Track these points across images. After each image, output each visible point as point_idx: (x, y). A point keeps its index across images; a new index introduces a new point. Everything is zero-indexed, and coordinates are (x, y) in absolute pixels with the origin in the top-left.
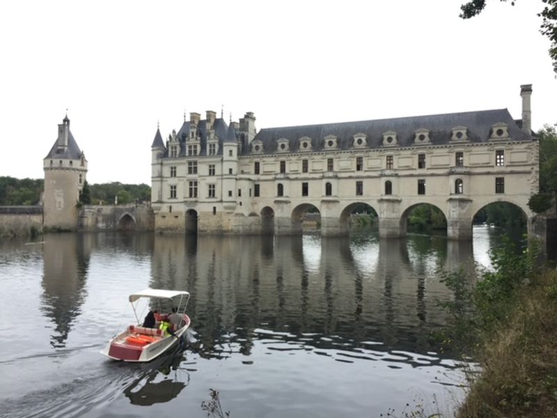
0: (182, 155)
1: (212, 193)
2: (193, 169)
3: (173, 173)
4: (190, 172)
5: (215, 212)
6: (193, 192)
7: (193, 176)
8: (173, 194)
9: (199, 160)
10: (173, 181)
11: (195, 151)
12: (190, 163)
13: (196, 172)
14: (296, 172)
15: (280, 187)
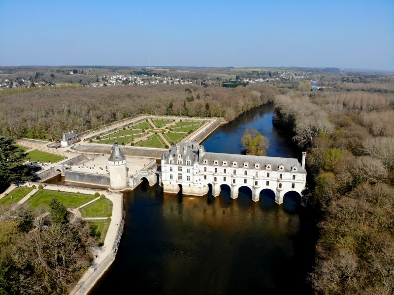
0: (175, 164)
1: (188, 179)
2: (180, 169)
3: (171, 170)
4: (179, 170)
5: (190, 186)
6: (180, 178)
7: (180, 172)
8: (171, 177)
9: (182, 166)
10: (171, 173)
11: (181, 163)
12: (179, 167)
13: (181, 170)
14: (221, 173)
15: (215, 178)
